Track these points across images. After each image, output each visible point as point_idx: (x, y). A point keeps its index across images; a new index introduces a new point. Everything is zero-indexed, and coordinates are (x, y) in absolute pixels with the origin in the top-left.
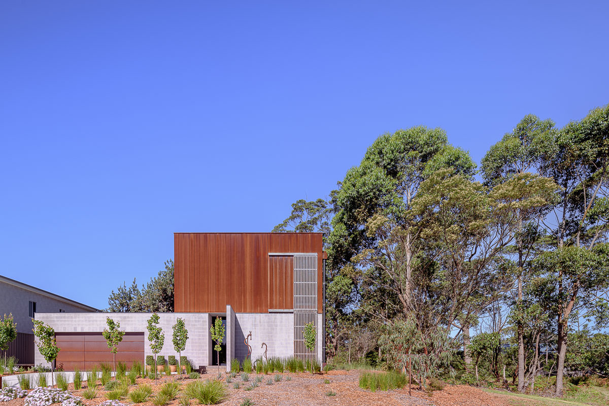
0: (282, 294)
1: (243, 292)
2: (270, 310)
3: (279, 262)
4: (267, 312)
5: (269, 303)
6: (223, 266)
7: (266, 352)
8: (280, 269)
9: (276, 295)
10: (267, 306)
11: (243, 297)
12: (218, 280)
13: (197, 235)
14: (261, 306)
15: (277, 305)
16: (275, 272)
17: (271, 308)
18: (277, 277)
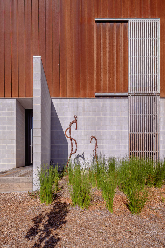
0: (113, 74)
1: (61, 69)
2: (96, 94)
3: (109, 31)
4: (93, 97)
5: (95, 84)
7: (95, 149)
8: (109, 39)
9: (105, 74)
10: (92, 89)
14: (84, 89)
15: (106, 87)
16: (103, 44)
17: (98, 91)
18: (106, 49)
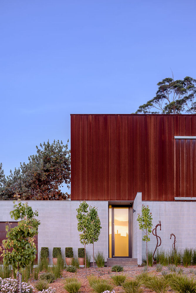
0: (190, 182)
1: (146, 178)
2: (176, 198)
3: (186, 146)
4: (173, 200)
5: (175, 190)
6: (125, 150)
7: (174, 243)
8: (187, 153)
9: (183, 182)
10: (172, 194)
11: (146, 184)
12: (119, 165)
13: (96, 116)
14: (166, 194)
15: (184, 193)
16: (181, 157)
17: (177, 196)
18: (184, 162)
